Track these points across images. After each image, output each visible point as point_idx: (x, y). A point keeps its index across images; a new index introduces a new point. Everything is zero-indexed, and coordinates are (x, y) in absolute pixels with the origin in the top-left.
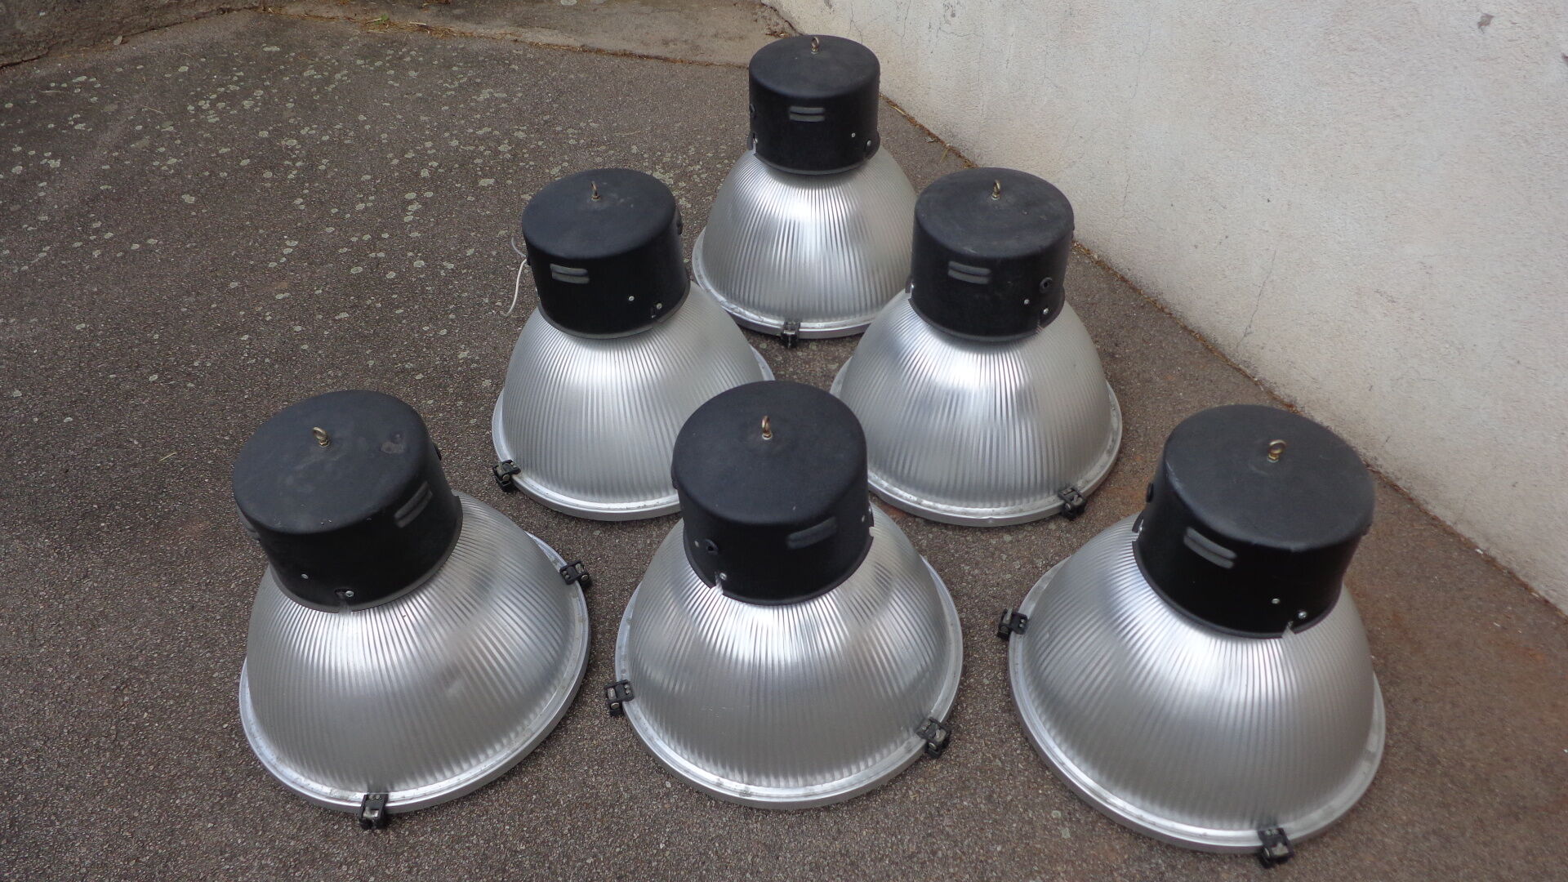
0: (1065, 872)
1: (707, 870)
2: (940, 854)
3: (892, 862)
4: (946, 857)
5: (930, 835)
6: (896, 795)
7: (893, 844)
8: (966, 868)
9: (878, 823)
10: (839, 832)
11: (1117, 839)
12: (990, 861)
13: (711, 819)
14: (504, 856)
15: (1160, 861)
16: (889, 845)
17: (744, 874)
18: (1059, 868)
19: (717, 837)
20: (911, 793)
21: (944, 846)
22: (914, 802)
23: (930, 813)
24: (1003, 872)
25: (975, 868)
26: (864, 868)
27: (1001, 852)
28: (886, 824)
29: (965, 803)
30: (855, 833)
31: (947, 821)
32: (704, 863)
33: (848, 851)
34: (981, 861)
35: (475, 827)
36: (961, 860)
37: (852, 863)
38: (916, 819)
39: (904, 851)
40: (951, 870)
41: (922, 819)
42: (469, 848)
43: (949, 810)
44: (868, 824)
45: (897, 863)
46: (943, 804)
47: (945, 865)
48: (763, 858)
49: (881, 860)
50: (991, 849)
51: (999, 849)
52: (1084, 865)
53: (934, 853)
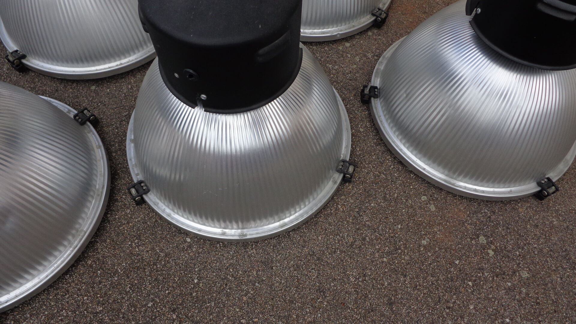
0: (439, 231)
1: (230, 289)
2: (368, 239)
3: (342, 252)
4: (372, 240)
5: (358, 229)
6: (331, 210)
7: (339, 241)
8: (385, 244)
9: (326, 230)
10: (305, 241)
11: (460, 204)
12: (397, 235)
13: (223, 255)
14: (89, 319)
15: (486, 211)
16: (337, 241)
17: (254, 285)
18: (435, 229)
19: (230, 265)
20: (340, 207)
21: (367, 233)
22: (343, 211)
23: (354, 216)
24: (406, 240)
25: (390, 242)
26: (326, 259)
27: (401, 228)
28: (331, 229)
29: (372, 205)
30: (315, 240)
31: (365, 218)
32: (226, 285)
33: (313, 252)
34: (392, 237)
35: (62, 304)
36: (381, 239)
37: (318, 259)
38: (348, 222)
39: (346, 243)
40: (377, 247)
41: (351, 221)
42: (62, 320)
43: (365, 212)
44: (320, 232)
45: (345, 252)
46: (360, 209)
47: (373, 245)
48: (263, 270)
49: (335, 252)
50: (395, 228)
51: (399, 227)
52: (448, 224)
53: (364, 239)
